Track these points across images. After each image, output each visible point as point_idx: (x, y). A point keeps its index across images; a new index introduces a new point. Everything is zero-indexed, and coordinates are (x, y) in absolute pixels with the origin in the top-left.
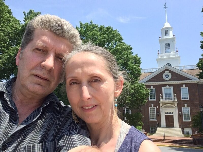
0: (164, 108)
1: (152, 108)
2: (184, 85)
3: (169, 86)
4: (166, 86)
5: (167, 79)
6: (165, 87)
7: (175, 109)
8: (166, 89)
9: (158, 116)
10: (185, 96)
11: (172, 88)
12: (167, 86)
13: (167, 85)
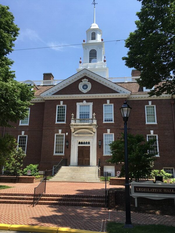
0: (77, 135)
1: (59, 135)
2: (108, 101)
3: (87, 102)
4: (82, 102)
5: (85, 91)
6: (81, 104)
7: (93, 137)
8: (83, 106)
9: (68, 148)
10: (108, 117)
11: (91, 104)
12: (85, 102)
13: (85, 100)
